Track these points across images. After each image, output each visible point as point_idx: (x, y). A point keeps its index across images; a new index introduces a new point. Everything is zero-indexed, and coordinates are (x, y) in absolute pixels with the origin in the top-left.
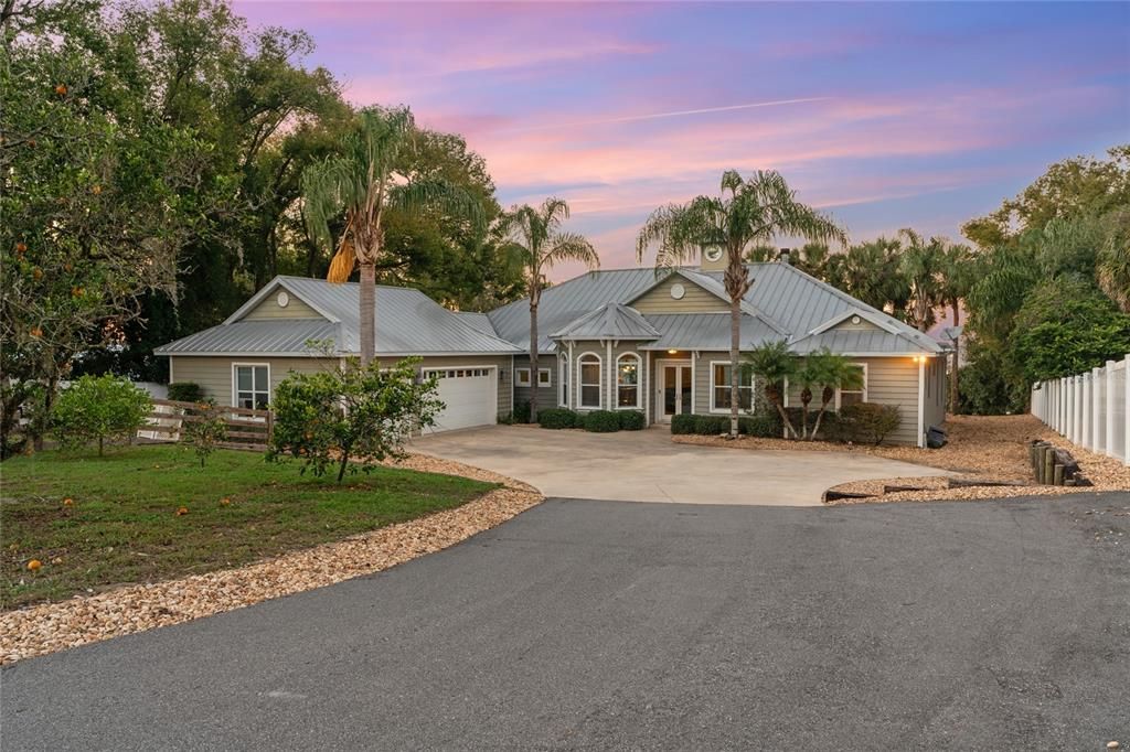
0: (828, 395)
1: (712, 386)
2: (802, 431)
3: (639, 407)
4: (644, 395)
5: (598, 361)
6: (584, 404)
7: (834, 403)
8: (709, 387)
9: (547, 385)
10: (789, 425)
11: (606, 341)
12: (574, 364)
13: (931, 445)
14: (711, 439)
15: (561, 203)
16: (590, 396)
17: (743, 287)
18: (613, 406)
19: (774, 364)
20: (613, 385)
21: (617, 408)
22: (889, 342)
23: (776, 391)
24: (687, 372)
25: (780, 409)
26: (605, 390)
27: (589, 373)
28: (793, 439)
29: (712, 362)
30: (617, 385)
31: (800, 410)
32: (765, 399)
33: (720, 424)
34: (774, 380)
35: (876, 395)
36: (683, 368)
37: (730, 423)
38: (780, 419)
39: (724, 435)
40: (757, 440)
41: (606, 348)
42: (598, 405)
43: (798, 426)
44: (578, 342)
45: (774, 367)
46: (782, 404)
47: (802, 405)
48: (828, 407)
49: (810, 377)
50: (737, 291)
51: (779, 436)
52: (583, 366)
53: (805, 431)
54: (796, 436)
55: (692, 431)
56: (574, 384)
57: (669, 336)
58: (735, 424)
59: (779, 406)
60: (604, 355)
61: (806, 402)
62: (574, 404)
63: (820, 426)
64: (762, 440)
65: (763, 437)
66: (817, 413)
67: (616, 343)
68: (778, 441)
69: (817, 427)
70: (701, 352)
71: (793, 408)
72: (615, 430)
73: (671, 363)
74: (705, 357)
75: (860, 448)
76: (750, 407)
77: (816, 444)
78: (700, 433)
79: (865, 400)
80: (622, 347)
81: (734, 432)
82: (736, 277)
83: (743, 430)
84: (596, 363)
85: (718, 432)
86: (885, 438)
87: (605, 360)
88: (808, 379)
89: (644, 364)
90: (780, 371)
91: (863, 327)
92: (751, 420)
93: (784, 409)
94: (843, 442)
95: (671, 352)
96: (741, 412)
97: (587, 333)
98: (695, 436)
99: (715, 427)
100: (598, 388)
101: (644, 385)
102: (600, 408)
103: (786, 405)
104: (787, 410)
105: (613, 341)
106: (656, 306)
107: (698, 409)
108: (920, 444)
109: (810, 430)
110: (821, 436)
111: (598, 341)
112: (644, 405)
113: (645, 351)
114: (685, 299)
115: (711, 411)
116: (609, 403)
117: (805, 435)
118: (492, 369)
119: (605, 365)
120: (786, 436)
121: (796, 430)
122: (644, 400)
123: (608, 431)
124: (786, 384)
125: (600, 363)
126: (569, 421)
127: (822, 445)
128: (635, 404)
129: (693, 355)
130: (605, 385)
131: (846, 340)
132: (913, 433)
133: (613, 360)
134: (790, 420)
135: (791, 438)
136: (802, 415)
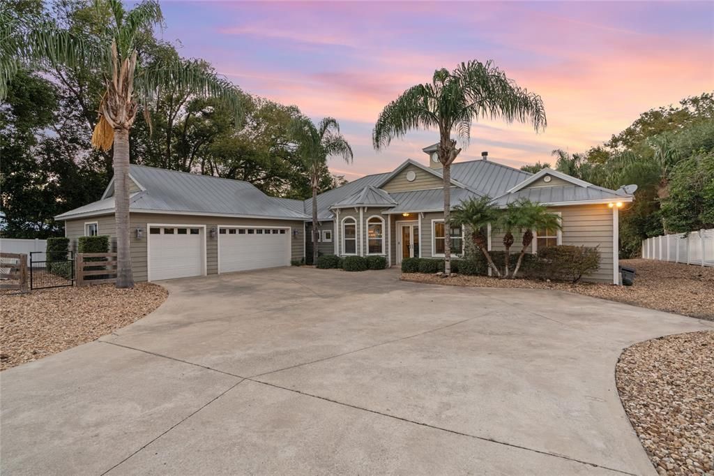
0: (528, 239)
1: (433, 238)
2: (504, 270)
3: (384, 253)
4: (387, 245)
5: (354, 222)
6: (346, 252)
7: (531, 247)
8: (431, 238)
9: (330, 240)
10: (493, 264)
11: (359, 208)
12: (340, 225)
13: (626, 283)
14: (429, 277)
15: (334, 121)
16: (350, 246)
17: (451, 155)
18: (365, 252)
19: (478, 214)
20: (364, 238)
21: (368, 254)
22: (580, 193)
23: (480, 237)
24: (416, 229)
25: (485, 252)
26: (359, 242)
27: (350, 231)
28: (497, 277)
29: (433, 220)
30: (367, 239)
31: (502, 253)
32: (472, 245)
33: (437, 265)
34: (479, 227)
35: (570, 239)
36: (414, 227)
37: (444, 264)
38: (484, 260)
39: (439, 273)
40: (466, 277)
41: (359, 213)
42: (355, 252)
43: (501, 266)
44: (342, 210)
45: (479, 215)
46: (487, 249)
47: (504, 249)
48: (527, 250)
49: (513, 222)
50: (447, 159)
51: (484, 274)
52: (346, 226)
53: (507, 270)
54: (499, 275)
55: (416, 270)
56: (340, 239)
57: (404, 204)
58: (448, 265)
59: (484, 249)
60: (358, 218)
61: (508, 245)
62: (340, 252)
63: (521, 266)
64: (470, 277)
65: (471, 275)
66: (517, 256)
67: (366, 209)
68: (484, 279)
69: (518, 267)
70: (425, 213)
71: (496, 252)
72: (363, 270)
73: (406, 223)
74: (427, 216)
75: (559, 286)
76: (461, 252)
77: (518, 282)
78: (422, 272)
79: (560, 243)
80: (370, 212)
81: (447, 271)
82: (446, 148)
83: (455, 269)
84: (353, 224)
85: (437, 271)
86: (583, 276)
87: (359, 221)
88: (510, 223)
89: (386, 224)
90: (484, 218)
91: (554, 184)
92: (461, 262)
93: (489, 252)
94: (542, 280)
95: (405, 215)
96: (453, 256)
97: (347, 203)
98: (418, 274)
99: (434, 267)
100: (354, 240)
101: (387, 238)
102: (356, 255)
103: (489, 249)
104: (491, 253)
105: (364, 208)
106: (397, 187)
107: (424, 255)
108: (616, 281)
109: (511, 270)
110: (521, 274)
111: (353, 208)
112: (387, 252)
113: (387, 215)
114: (416, 181)
115: (433, 256)
116: (362, 251)
117: (507, 274)
118: (288, 229)
119: (359, 225)
120: (490, 273)
121: (499, 269)
122: (387, 249)
123: (358, 270)
124: (489, 228)
125: (356, 224)
126: (335, 263)
127: (523, 283)
128: (381, 252)
129: (420, 216)
130: (359, 238)
131: (540, 195)
132: (609, 272)
133: (364, 221)
134: (494, 262)
135: (495, 276)
136: (504, 257)
